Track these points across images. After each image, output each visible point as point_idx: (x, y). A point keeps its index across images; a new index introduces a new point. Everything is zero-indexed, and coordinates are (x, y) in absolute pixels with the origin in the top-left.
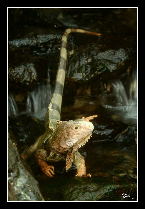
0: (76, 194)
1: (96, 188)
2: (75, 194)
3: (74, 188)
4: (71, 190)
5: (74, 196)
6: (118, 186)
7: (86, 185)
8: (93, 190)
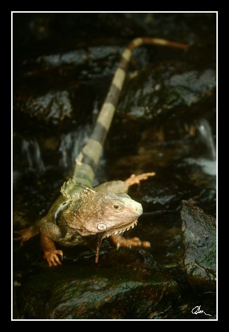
0: (71, 293)
1: (104, 285)
2: (69, 294)
3: (70, 284)
4: (65, 286)
5: (67, 296)
6: (141, 284)
7: (91, 280)
8: (99, 288)
